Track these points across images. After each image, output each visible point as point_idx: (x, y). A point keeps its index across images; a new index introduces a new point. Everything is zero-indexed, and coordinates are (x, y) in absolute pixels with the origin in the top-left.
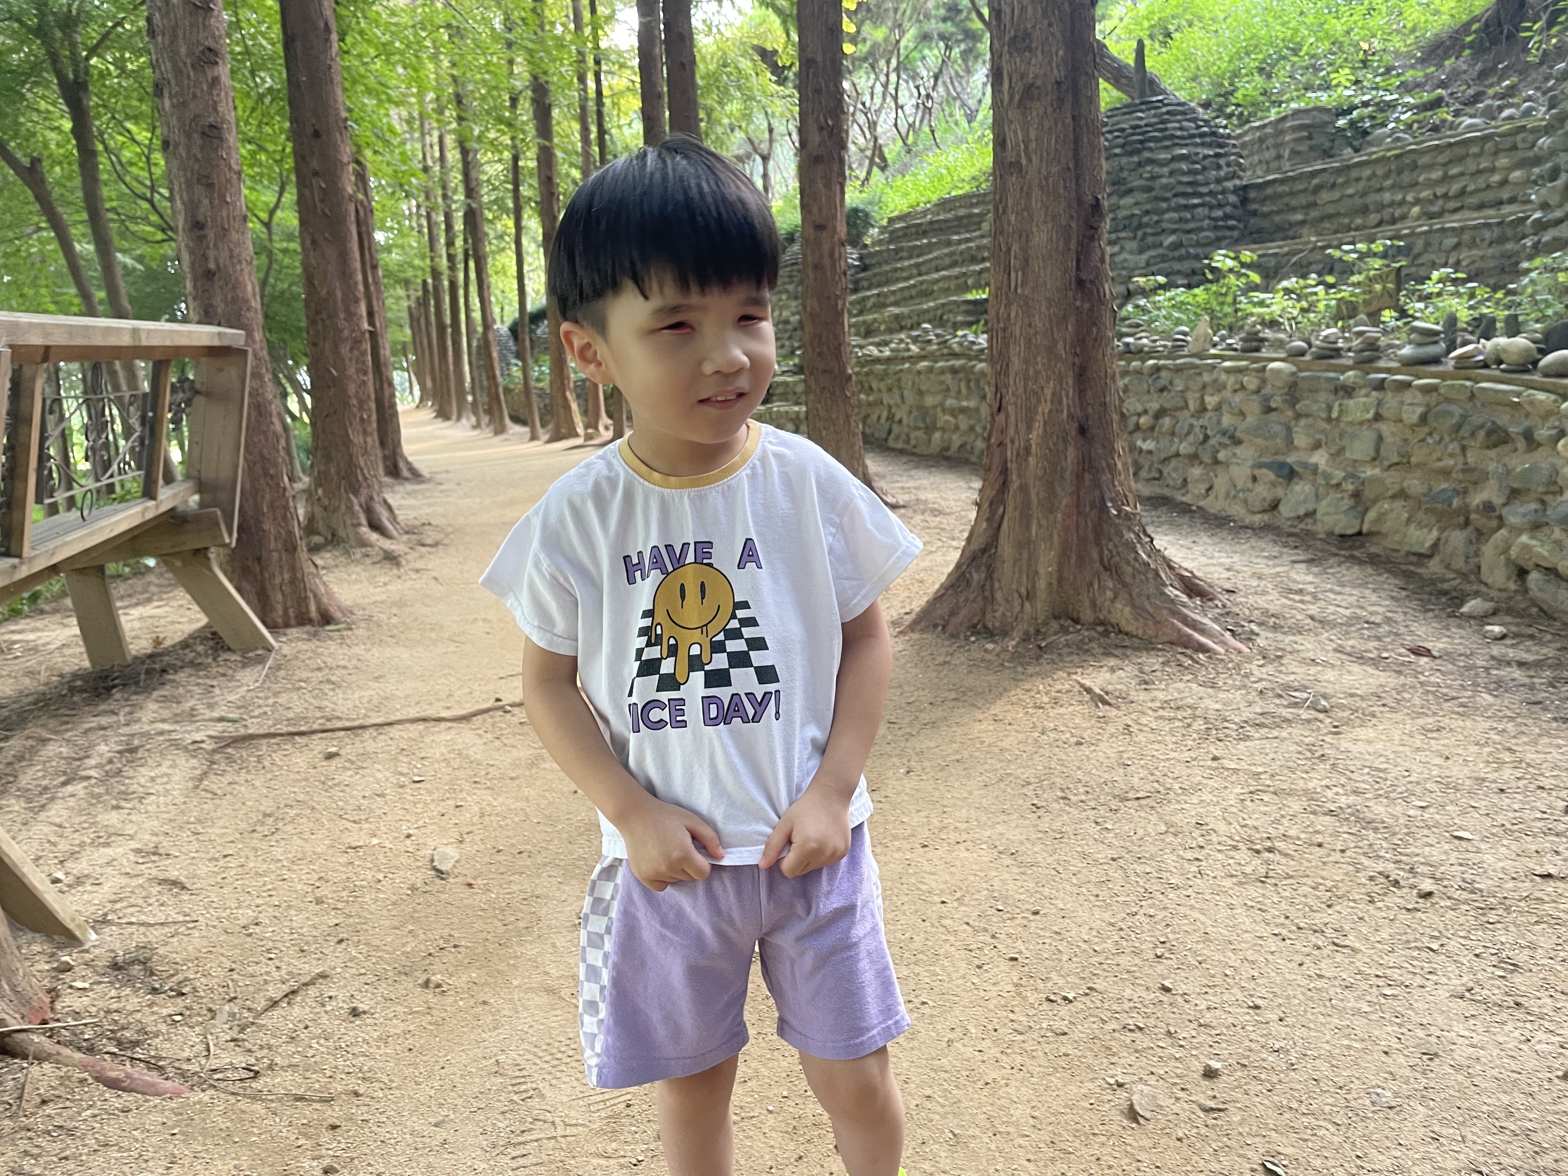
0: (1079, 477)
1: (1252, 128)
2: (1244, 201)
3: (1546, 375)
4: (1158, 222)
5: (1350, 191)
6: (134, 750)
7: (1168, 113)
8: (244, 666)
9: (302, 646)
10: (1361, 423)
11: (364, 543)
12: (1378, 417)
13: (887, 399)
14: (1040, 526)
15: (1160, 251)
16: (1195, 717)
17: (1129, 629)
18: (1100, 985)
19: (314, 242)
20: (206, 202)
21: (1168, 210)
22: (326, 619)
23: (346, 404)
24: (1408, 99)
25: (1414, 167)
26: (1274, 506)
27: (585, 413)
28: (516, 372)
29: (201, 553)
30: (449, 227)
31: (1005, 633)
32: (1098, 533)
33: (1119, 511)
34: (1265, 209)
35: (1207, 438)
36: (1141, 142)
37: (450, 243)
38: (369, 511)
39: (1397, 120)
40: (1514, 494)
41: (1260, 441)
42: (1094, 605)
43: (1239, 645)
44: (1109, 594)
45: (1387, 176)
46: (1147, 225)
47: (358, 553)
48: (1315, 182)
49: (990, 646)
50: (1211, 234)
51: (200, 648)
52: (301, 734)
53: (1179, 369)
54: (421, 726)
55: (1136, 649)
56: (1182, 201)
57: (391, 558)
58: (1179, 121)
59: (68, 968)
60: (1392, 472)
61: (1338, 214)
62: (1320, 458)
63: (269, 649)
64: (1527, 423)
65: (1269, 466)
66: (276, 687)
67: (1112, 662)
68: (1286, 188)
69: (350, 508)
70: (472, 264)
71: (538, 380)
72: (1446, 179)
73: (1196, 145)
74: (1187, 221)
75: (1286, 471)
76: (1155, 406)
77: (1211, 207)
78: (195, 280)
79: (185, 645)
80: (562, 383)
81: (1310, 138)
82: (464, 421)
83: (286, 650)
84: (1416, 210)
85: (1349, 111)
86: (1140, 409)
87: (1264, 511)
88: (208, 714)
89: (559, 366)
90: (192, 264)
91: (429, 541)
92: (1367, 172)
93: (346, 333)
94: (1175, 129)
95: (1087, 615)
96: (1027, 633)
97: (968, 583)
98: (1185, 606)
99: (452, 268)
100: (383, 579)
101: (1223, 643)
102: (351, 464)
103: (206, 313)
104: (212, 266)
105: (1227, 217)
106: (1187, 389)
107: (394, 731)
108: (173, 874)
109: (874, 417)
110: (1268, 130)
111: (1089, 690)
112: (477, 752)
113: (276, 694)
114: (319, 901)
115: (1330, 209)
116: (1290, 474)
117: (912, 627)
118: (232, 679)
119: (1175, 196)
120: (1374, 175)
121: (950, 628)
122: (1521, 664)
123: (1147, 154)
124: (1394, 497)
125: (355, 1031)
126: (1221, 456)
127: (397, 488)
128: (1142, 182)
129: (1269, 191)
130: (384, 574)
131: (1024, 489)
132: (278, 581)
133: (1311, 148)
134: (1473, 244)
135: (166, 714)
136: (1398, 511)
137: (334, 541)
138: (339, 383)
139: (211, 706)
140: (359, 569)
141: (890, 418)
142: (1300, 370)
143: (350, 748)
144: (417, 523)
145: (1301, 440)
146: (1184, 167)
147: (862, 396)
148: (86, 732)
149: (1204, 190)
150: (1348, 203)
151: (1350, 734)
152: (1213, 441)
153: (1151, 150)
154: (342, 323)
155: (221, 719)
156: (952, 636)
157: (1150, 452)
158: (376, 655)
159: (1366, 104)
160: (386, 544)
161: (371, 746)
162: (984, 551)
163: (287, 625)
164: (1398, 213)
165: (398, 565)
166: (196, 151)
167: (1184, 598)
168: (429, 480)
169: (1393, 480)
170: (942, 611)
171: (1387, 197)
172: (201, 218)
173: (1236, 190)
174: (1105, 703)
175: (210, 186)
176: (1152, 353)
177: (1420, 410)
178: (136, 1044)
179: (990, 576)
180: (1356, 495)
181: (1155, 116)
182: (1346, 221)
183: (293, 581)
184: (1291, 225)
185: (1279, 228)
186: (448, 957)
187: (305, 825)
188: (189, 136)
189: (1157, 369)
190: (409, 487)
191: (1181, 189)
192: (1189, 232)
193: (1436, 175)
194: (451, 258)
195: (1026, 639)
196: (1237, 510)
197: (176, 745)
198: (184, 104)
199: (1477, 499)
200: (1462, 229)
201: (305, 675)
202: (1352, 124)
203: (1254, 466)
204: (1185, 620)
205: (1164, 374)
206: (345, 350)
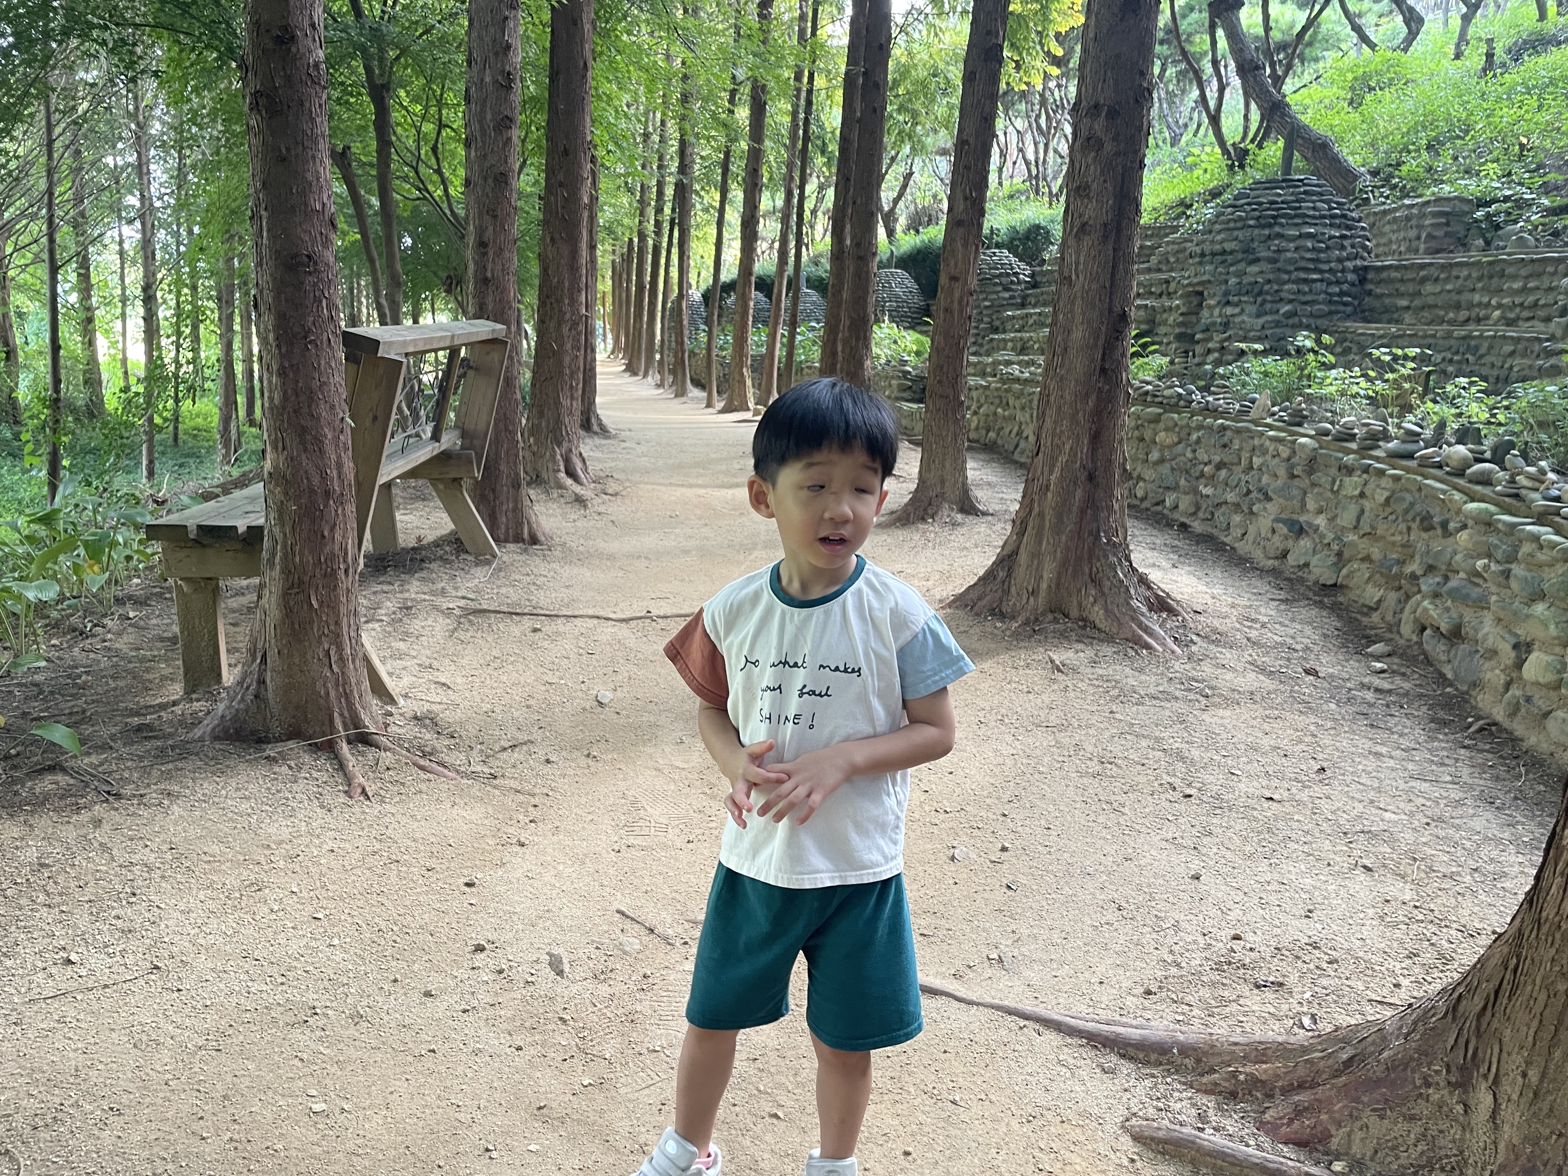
0: (1083, 511)
1: (1404, 205)
2: (1362, 281)
3: (1470, 481)
4: (1277, 291)
5: (1448, 287)
6: (407, 608)
7: (1305, 192)
8: (477, 565)
9: (517, 557)
10: (1351, 498)
11: (560, 486)
12: (1362, 495)
13: (1019, 416)
14: (1048, 543)
15: (1276, 317)
16: (1114, 687)
17: (1101, 626)
18: (968, 808)
19: (552, 239)
20: (491, 228)
21: (1288, 281)
22: (534, 540)
23: (561, 373)
24: (1546, 202)
25: (1502, 275)
26: (1284, 555)
27: (757, 386)
28: (703, 337)
29: (457, 481)
30: (660, 193)
31: (1013, 618)
32: (1091, 555)
33: (1109, 540)
34: (1378, 291)
35: (1249, 492)
36: (1274, 217)
37: (659, 210)
38: (567, 461)
39: (1528, 221)
40: (1430, 569)
41: (1281, 500)
42: (1080, 605)
43: (1176, 648)
44: (1091, 599)
45: (1480, 279)
46: (1267, 293)
47: (555, 493)
48: (1422, 273)
49: (999, 625)
50: (1325, 308)
51: (447, 548)
52: (517, 614)
53: (1238, 431)
54: (596, 621)
55: (1102, 641)
56: (1303, 275)
57: (580, 501)
58: (1313, 202)
59: (391, 715)
60: (1365, 539)
61: (1436, 306)
62: (1321, 521)
63: (494, 556)
64: (1447, 516)
65: (1284, 522)
66: (499, 583)
67: (1080, 646)
68: (1398, 275)
69: (553, 456)
70: (676, 234)
71: (722, 349)
72: (1524, 290)
73: (1325, 225)
74: (1305, 293)
75: (1297, 527)
76: (1217, 458)
77: (1329, 283)
78: (476, 284)
79: (437, 544)
80: (741, 360)
81: (1448, 224)
82: (650, 378)
83: (505, 558)
84: (1497, 313)
85: (1488, 204)
86: (1206, 460)
87: (1277, 558)
88: (454, 593)
89: (741, 341)
90: (476, 271)
91: (610, 491)
92: (1464, 273)
93: (568, 316)
94: (1308, 208)
95: (1074, 613)
96: (1028, 619)
97: (995, 578)
98: (1143, 615)
99: (658, 233)
100: (573, 516)
101: (1163, 645)
102: (558, 421)
103: (481, 308)
104: (489, 275)
105: (1342, 294)
106: (1241, 449)
107: (578, 622)
108: (443, 680)
109: (1007, 431)
110: (1415, 211)
111: (1052, 661)
112: (631, 642)
113: (499, 587)
114: (528, 707)
115: (1430, 300)
116: (1299, 531)
117: (950, 605)
118: (467, 573)
119: (1297, 269)
120: (1470, 275)
121: (976, 608)
122: (1377, 690)
123: (1277, 229)
124: (1363, 560)
125: (547, 769)
126: (1255, 509)
127: (587, 440)
128: (1271, 254)
129: (1384, 275)
130: (574, 513)
131: (1041, 514)
132: (505, 508)
133: (1447, 234)
134: (1524, 355)
135: (426, 589)
136: (1362, 571)
137: (537, 480)
138: (558, 355)
139: (456, 589)
140: (555, 506)
141: (1019, 433)
142: (1321, 448)
143: (549, 627)
144: (602, 474)
145: (1311, 505)
146: (1310, 245)
147: (999, 410)
148: (375, 593)
149: (1326, 267)
150: (1445, 297)
151: (1212, 711)
152: (1252, 496)
153: (1282, 225)
154: (566, 308)
155: (464, 598)
156: (977, 615)
157: (1208, 496)
158: (567, 572)
159: (1507, 199)
160: (577, 489)
161: (561, 628)
162: (1010, 556)
163: (506, 541)
164: (1482, 313)
165: (585, 507)
166: (488, 190)
167: (1144, 609)
168: (615, 437)
169: (1363, 545)
170: (974, 595)
171: (1477, 298)
172: (486, 239)
173: (1356, 270)
174: (1059, 670)
175: (495, 217)
176: (1224, 414)
177: (1386, 494)
178: (431, 754)
179: (1009, 575)
180: (1339, 554)
181: (1292, 194)
182: (1442, 313)
183: (515, 509)
184: (1398, 309)
185: (1387, 310)
186: (603, 743)
187: (521, 667)
188: (485, 179)
189: (1224, 428)
190: (597, 441)
191: (1303, 264)
192: (1306, 303)
193: (1517, 285)
194: (658, 224)
195: (1026, 623)
196: (1258, 555)
197: (436, 608)
198: (485, 156)
199: (1409, 569)
200: (1519, 339)
201: (518, 577)
202: (1488, 216)
203: (1274, 521)
204: (1140, 625)
205: (1229, 433)
206: (565, 329)
